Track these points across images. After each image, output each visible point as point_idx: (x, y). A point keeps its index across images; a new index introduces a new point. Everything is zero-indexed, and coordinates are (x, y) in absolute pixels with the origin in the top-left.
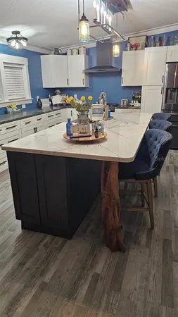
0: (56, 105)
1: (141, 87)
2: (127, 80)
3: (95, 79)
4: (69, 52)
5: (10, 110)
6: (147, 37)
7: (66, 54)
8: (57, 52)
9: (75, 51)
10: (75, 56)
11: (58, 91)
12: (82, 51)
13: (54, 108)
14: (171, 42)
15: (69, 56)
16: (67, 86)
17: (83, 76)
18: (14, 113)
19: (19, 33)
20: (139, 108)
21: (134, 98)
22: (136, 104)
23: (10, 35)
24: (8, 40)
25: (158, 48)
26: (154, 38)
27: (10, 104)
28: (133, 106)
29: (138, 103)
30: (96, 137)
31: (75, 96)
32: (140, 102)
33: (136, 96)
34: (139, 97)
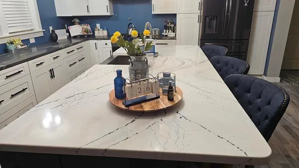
0: (75, 37)
1: (175, 15)
5: (11, 47)
11: (77, 21)
13: (74, 41)
17: (107, 3)
18: (18, 51)
20: (174, 38)
21: (166, 28)
27: (12, 39)
28: (166, 36)
29: (172, 33)
30: (171, 99)
31: (98, 25)
32: (174, 32)
33: (169, 25)
34: (172, 25)
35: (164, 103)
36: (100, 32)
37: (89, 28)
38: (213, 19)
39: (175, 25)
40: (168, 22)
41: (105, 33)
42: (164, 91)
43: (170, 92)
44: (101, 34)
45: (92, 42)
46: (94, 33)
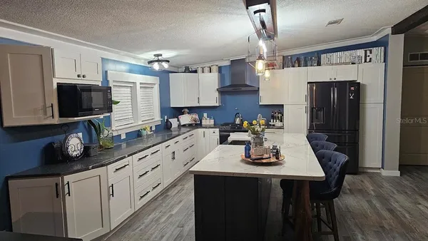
0: (184, 126)
1: (283, 105)
2: (266, 98)
3: (228, 97)
4: (200, 70)
5: (144, 133)
6: (284, 57)
7: (196, 72)
8: (187, 70)
9: (207, 70)
10: (207, 74)
11: (187, 110)
12: (215, 69)
13: (183, 130)
14: (309, 63)
15: (200, 74)
16: (198, 105)
17: (217, 94)
18: (148, 136)
19: (161, 55)
20: (281, 128)
21: (273, 117)
22: (278, 124)
23: (153, 58)
24: (150, 62)
25: (297, 69)
26: (291, 58)
27: (144, 127)
28: (274, 125)
29: (280, 123)
30: (277, 158)
31: (205, 115)
32: (281, 121)
33: (276, 115)
34: (280, 115)
35: (274, 160)
36: (207, 121)
37: (197, 117)
38: (320, 110)
39: (283, 115)
40: (276, 112)
41: (212, 122)
42: (273, 155)
43: (277, 154)
44: (208, 123)
45: (200, 131)
46: (201, 122)
